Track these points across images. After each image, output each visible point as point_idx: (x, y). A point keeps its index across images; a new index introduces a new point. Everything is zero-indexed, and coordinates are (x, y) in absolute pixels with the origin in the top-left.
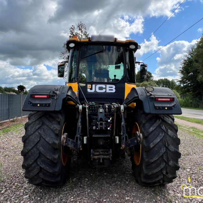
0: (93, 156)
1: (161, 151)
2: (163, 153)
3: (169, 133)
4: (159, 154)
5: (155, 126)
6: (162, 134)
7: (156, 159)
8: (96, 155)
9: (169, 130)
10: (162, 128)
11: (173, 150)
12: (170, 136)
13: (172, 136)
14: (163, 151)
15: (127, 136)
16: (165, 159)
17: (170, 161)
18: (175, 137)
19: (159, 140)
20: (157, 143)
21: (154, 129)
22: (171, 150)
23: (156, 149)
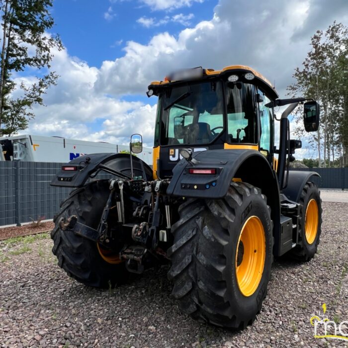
0: (122, 255)
1: (184, 261)
2: (187, 264)
3: (204, 232)
4: (181, 264)
5: (188, 217)
6: (193, 232)
7: (179, 273)
8: (126, 253)
9: (206, 226)
10: (197, 222)
11: (205, 263)
12: (205, 237)
13: (207, 238)
14: (187, 260)
15: (154, 230)
16: (192, 276)
17: (199, 281)
18: (213, 240)
19: (185, 242)
20: (181, 245)
21: (184, 222)
22: (200, 261)
23: (180, 255)
